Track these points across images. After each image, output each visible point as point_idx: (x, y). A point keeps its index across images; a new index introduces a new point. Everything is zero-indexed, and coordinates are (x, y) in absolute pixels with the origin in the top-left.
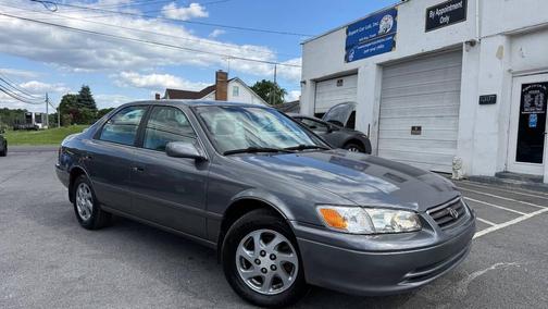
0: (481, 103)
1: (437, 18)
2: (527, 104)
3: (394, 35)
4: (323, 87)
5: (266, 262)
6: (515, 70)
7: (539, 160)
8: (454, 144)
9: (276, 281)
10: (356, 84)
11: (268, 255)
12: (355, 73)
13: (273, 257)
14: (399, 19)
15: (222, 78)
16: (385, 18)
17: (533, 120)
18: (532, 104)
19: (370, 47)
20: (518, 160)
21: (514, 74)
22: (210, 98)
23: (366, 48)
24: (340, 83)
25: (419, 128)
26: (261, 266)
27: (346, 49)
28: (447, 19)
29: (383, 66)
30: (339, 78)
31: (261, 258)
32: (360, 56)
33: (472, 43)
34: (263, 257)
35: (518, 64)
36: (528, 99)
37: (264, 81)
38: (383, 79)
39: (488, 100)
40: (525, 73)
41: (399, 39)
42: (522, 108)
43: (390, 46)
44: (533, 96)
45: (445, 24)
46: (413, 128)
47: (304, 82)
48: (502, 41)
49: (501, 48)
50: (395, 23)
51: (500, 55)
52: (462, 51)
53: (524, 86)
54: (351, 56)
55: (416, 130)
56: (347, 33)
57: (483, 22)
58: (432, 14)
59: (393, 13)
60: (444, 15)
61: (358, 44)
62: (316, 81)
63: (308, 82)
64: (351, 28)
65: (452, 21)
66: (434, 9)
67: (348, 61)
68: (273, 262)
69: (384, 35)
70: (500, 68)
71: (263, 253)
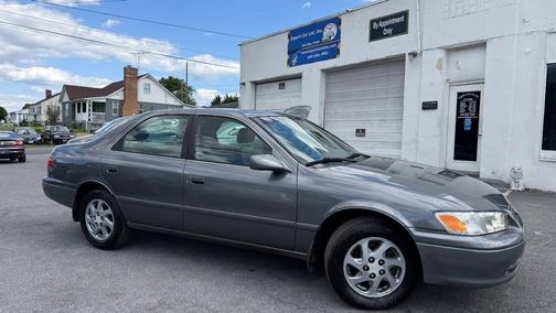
0: (424, 108)
1: (381, 29)
2: (462, 110)
3: (338, 43)
4: (264, 89)
5: (375, 268)
6: (452, 80)
7: (474, 159)
8: (398, 145)
9: (384, 284)
10: (301, 87)
11: (377, 261)
12: (299, 77)
13: (381, 263)
14: (342, 27)
15: (131, 74)
16: (329, 26)
17: (468, 124)
18: (467, 111)
19: (313, 53)
20: (455, 159)
21: (451, 84)
22: (118, 95)
23: (309, 54)
24: (282, 86)
25: (363, 131)
26: (370, 272)
27: (289, 53)
28: (390, 31)
29: (327, 72)
30: (281, 81)
31: (369, 265)
32: (303, 61)
33: (414, 55)
34: (372, 263)
35: (455, 74)
36: (463, 105)
37: (170, 78)
38: (327, 84)
39: (429, 106)
40: (461, 83)
41: (342, 46)
42: (458, 114)
43: (335, 53)
44: (467, 103)
45: (388, 36)
46: (358, 131)
47: (244, 84)
48: (441, 54)
49: (440, 60)
50: (339, 32)
51: (439, 66)
52: (404, 61)
53: (459, 94)
54: (294, 61)
55: (361, 132)
56: (289, 37)
57: (424, 37)
58: (375, 25)
59: (337, 21)
60: (387, 27)
61: (301, 49)
62: (256, 84)
63: (248, 85)
64: (292, 33)
65: (395, 33)
66: (377, 21)
67: (291, 66)
68: (382, 267)
69: (328, 43)
70: (439, 78)
71: (372, 260)
